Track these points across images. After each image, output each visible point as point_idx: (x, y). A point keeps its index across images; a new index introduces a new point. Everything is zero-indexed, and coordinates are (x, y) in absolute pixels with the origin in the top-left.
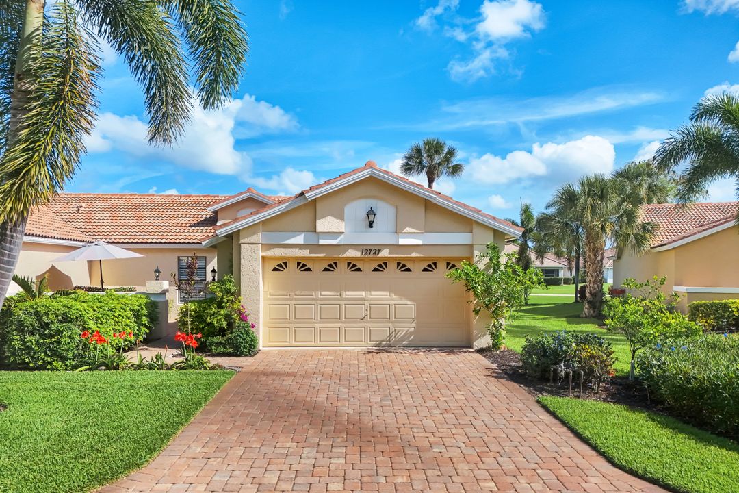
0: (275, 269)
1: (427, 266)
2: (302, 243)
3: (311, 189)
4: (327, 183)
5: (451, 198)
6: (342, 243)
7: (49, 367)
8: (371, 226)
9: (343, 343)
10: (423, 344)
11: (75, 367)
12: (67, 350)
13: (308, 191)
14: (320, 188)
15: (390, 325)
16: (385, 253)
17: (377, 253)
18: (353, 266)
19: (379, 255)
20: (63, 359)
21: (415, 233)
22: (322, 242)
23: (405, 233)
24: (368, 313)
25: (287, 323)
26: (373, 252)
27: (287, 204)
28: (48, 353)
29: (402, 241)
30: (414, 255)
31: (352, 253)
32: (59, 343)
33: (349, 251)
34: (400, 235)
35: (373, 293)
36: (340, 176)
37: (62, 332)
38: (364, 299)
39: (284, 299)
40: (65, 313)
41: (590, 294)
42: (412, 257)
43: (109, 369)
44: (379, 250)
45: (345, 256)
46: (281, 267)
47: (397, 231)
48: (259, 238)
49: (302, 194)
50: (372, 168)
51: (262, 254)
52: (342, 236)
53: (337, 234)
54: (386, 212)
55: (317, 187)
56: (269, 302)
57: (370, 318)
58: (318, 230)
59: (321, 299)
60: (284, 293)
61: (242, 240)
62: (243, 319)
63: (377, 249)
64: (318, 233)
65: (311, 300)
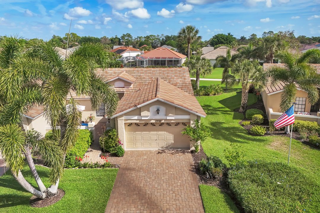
0: (128, 126)
1: (176, 124)
2: (137, 119)
4: (144, 102)
5: (183, 106)
6: (149, 119)
7: (68, 167)
8: (158, 114)
9: (150, 147)
10: (175, 147)
11: (74, 167)
13: (138, 105)
14: (142, 104)
15: (165, 142)
16: (163, 121)
18: (153, 124)
19: (161, 122)
20: (71, 165)
21: (172, 116)
22: (143, 119)
23: (169, 116)
24: (158, 138)
25: (133, 141)
26: (159, 121)
27: (131, 109)
28: (67, 164)
29: (168, 118)
30: (172, 122)
32: (70, 161)
33: (152, 121)
34: (167, 116)
35: (159, 132)
37: (70, 158)
38: (156, 134)
39: (132, 134)
40: (71, 153)
41: (243, 104)
45: (150, 122)
46: (130, 125)
48: (123, 118)
50: (158, 98)
51: (124, 122)
52: (149, 117)
53: (147, 116)
54: (163, 109)
56: (127, 135)
57: (158, 140)
58: (141, 115)
59: (143, 134)
60: (131, 132)
61: (118, 119)
62: (119, 142)
63: (160, 120)
64: (142, 116)
65: (140, 135)
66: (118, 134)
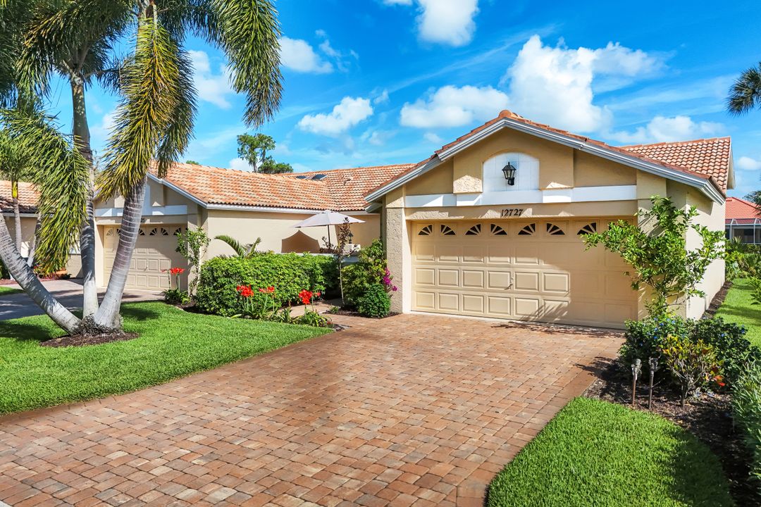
0: (421, 233)
1: (584, 228)
2: (441, 205)
3: (444, 148)
4: (459, 140)
5: (603, 143)
6: (480, 204)
7: (218, 312)
8: (512, 184)
9: (488, 314)
10: (576, 322)
11: (233, 314)
12: (228, 300)
13: (440, 151)
14: (451, 147)
15: (539, 297)
16: (528, 213)
17: (518, 213)
18: (497, 229)
19: (521, 216)
21: (561, 188)
22: (459, 204)
23: (549, 189)
24: (513, 282)
26: (514, 213)
27: (423, 167)
28: (217, 301)
29: (547, 199)
30: (562, 214)
31: (492, 215)
33: (489, 212)
34: (544, 192)
36: (472, 131)
38: (509, 266)
39: (429, 264)
42: (561, 218)
43: (253, 319)
44: (521, 210)
45: (483, 217)
46: (427, 229)
47: (542, 188)
49: (436, 155)
50: (505, 118)
51: (406, 218)
52: (480, 196)
53: (474, 194)
54: (528, 167)
55: (449, 146)
56: (416, 266)
57: (516, 288)
58: (455, 191)
59: (465, 265)
60: (430, 257)
61: (388, 206)
62: (385, 281)
63: (519, 209)
64: (456, 194)
65: (455, 266)
66: (385, 254)
